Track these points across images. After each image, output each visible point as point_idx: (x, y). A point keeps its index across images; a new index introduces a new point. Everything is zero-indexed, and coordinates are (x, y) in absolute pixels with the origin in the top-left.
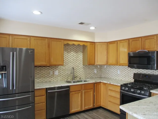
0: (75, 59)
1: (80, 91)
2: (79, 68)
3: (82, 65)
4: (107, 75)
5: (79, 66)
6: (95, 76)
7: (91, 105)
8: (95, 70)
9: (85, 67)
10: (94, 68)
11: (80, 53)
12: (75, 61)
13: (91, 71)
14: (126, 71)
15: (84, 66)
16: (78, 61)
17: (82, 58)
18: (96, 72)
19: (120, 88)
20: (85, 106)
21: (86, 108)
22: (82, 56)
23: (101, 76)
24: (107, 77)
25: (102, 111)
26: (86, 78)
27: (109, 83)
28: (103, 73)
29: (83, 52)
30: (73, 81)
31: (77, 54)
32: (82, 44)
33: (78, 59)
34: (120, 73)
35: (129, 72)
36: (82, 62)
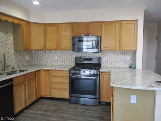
0: (5, 42)
1: (23, 83)
2: (10, 54)
3: (13, 51)
4: (41, 62)
5: (10, 51)
6: (27, 64)
7: (34, 98)
8: (27, 56)
9: (17, 54)
10: (26, 54)
11: (11, 34)
12: (5, 44)
13: (22, 58)
14: (64, 56)
15: (15, 52)
16: (8, 45)
17: (13, 41)
18: (28, 59)
19: (68, 72)
20: (29, 101)
21: (30, 103)
22: (13, 38)
23: (33, 64)
24: (41, 64)
25: (45, 101)
26: (18, 67)
27: (53, 69)
28: (35, 60)
29: (14, 33)
30: (5, 72)
31: (7, 35)
32: (16, 22)
33: (8, 42)
34: (58, 58)
35: (68, 56)
36: (13, 46)
